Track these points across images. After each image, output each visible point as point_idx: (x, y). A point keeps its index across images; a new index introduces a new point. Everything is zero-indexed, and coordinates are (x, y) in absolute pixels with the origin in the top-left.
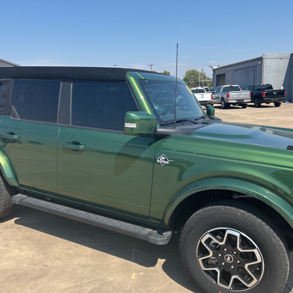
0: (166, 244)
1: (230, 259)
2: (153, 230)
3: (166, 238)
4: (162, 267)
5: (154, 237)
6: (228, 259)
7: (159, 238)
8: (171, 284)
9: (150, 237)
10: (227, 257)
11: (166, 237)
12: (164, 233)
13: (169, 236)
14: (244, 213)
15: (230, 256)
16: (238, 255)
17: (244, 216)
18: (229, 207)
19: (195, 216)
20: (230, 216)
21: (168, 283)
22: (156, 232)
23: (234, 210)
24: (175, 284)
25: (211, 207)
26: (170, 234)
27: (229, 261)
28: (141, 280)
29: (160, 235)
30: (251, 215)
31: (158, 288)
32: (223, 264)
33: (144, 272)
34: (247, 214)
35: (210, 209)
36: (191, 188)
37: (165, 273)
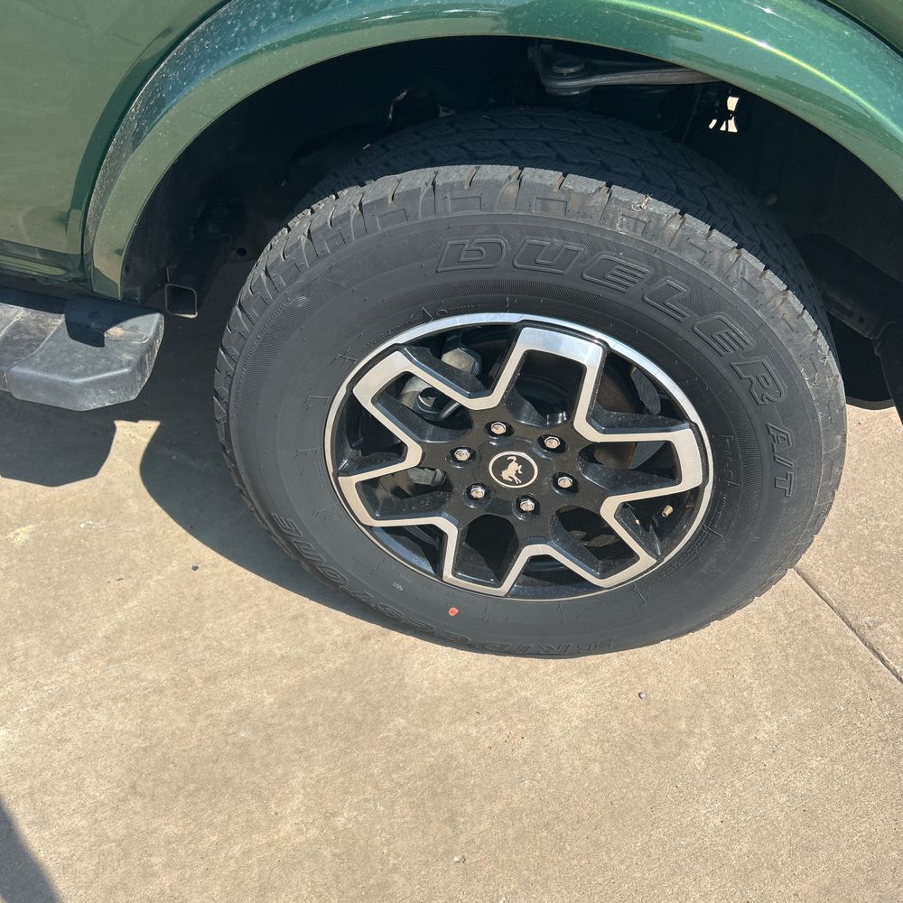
0: (133, 397)
1: (517, 474)
2: (41, 314)
3: (129, 364)
4: (137, 472)
5: (47, 370)
6: (512, 471)
7: (77, 376)
8: (195, 568)
9: (16, 369)
10: (503, 464)
11: (127, 357)
12: (115, 332)
13: (150, 347)
14: (659, 217)
15: (520, 460)
16: (573, 453)
17: (656, 244)
18: (551, 177)
19: (304, 239)
20: (558, 242)
21: (174, 567)
22: (58, 321)
23: (586, 196)
24: (216, 566)
25: (418, 179)
26: (151, 334)
27: (513, 483)
28: (20, 581)
29: (83, 350)
30: (701, 227)
31: (120, 615)
32: (479, 492)
33: (37, 521)
34: (674, 226)
35: (416, 192)
36: (267, 21)
37: (158, 508)
